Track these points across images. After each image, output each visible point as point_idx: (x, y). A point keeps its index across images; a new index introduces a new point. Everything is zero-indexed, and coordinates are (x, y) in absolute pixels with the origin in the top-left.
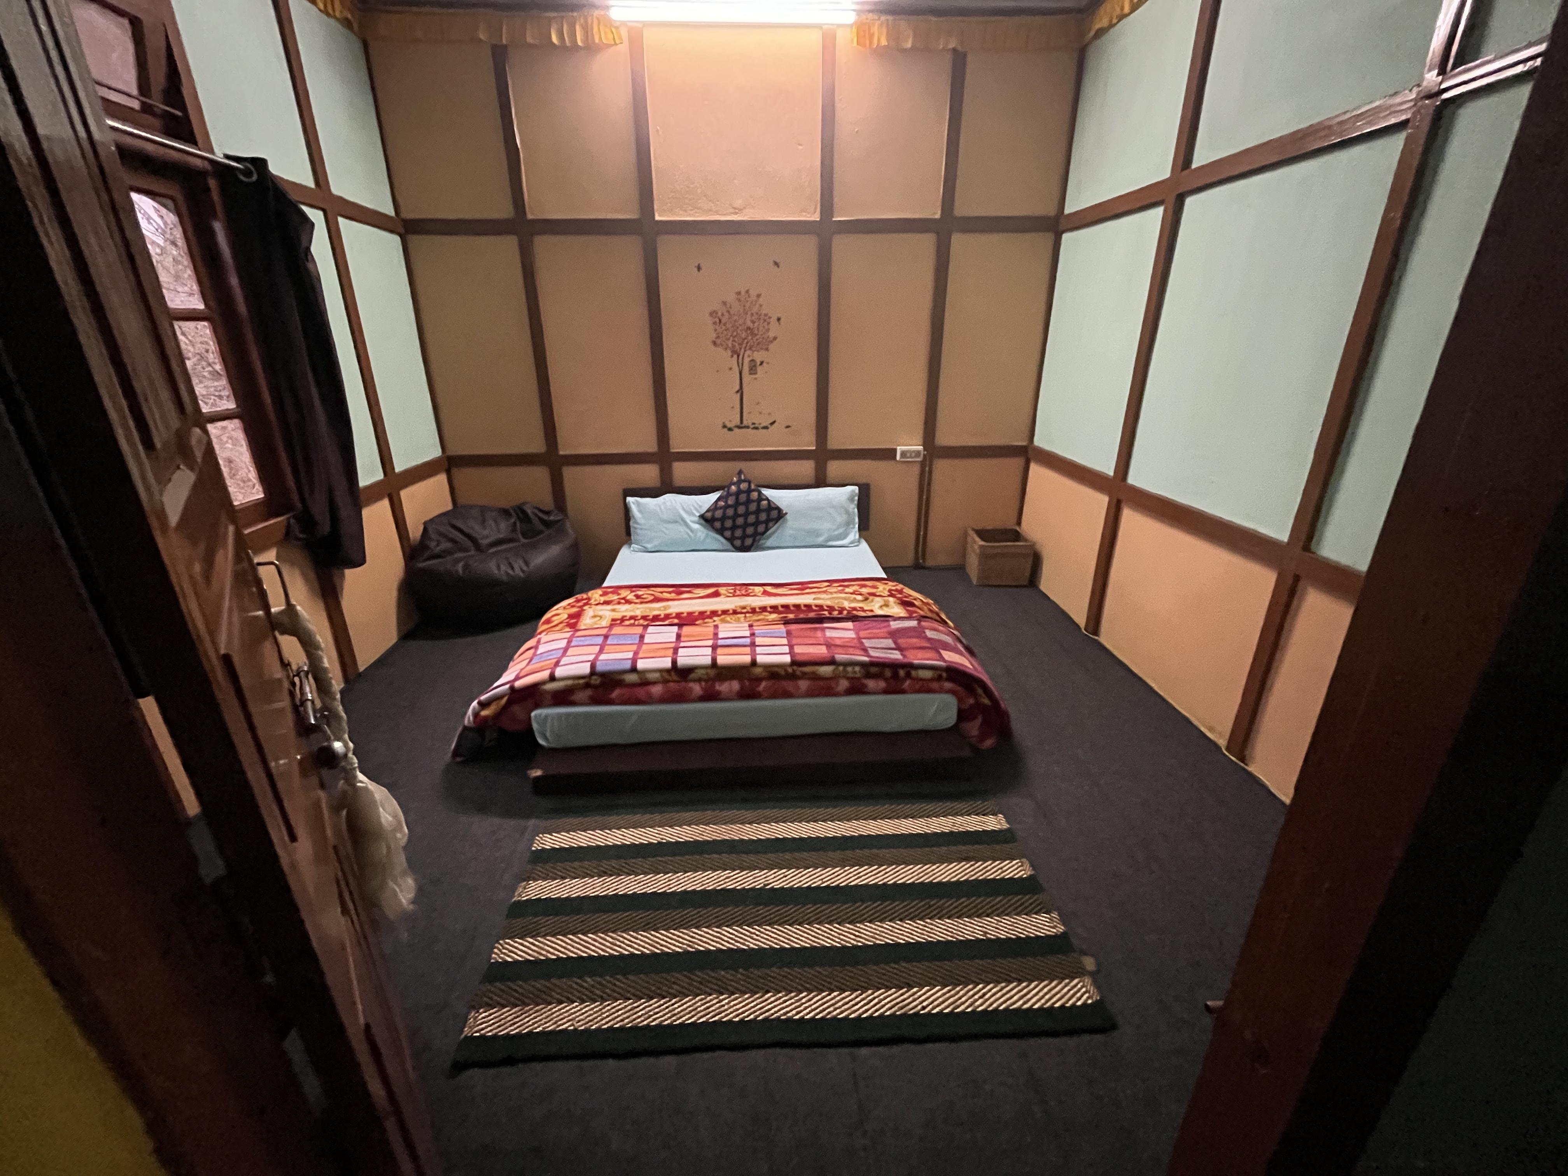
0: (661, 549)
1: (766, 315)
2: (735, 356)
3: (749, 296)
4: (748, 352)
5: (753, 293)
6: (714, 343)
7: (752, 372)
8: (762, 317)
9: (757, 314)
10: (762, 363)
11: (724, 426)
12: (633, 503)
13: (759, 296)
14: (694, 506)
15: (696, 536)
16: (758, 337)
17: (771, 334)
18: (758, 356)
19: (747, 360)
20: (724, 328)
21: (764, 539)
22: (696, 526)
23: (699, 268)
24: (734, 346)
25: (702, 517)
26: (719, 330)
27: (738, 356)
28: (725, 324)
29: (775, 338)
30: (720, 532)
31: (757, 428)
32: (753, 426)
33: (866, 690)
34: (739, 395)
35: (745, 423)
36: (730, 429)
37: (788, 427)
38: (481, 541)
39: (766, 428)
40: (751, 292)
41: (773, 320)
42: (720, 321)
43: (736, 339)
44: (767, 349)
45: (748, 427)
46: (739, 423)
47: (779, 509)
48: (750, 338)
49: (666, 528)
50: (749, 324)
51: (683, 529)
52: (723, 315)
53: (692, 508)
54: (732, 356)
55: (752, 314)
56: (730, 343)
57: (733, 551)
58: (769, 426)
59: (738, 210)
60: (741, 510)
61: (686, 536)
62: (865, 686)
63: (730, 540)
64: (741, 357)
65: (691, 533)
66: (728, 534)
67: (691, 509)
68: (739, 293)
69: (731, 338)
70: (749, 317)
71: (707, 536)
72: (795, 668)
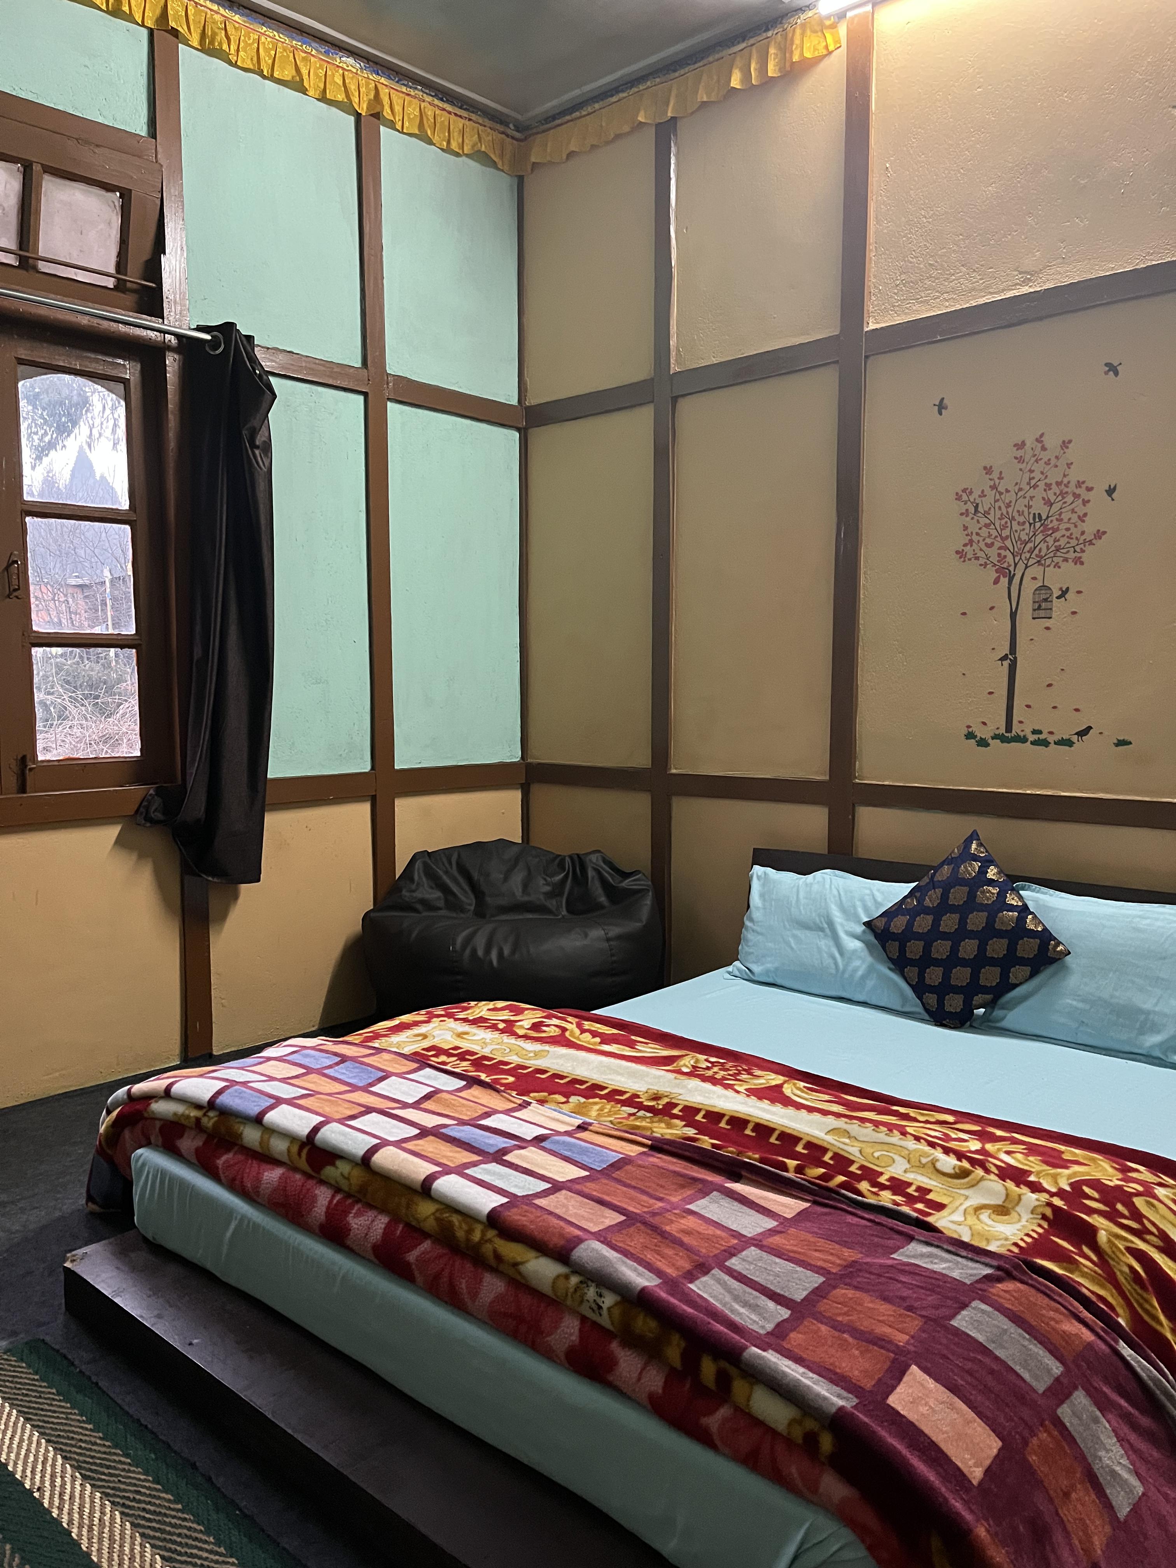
0: (779, 981)
1: (1079, 484)
2: (1004, 581)
3: (1044, 449)
4: (1035, 571)
5: (1052, 442)
6: (961, 554)
7: (1042, 613)
8: (1072, 487)
9: (1058, 484)
10: (1064, 593)
11: (970, 736)
12: (759, 878)
13: (1065, 444)
14: (862, 900)
15: (846, 966)
16: (1057, 535)
17: (1089, 527)
18: (1055, 579)
19: (1029, 587)
20: (984, 521)
21: (1003, 1008)
22: (854, 945)
23: (941, 407)
24: (1002, 558)
25: (868, 924)
26: (973, 527)
27: (1010, 583)
28: (986, 514)
29: (1099, 535)
30: (899, 964)
31: (1045, 743)
32: (1036, 737)
33: (610, 1378)
34: (1006, 663)
35: (1016, 729)
36: (982, 743)
37: (1121, 743)
38: (488, 899)
39: (1068, 743)
40: (1048, 441)
41: (1098, 496)
42: (976, 507)
43: (1008, 543)
44: (1078, 561)
45: (1024, 740)
46: (1002, 730)
47: (1046, 937)
48: (1040, 537)
49: (795, 936)
50: (1039, 507)
51: (825, 944)
52: (983, 495)
53: (858, 903)
54: (996, 582)
55: (1048, 486)
56: (993, 553)
57: (922, 1020)
58: (1075, 738)
59: (1028, 276)
60: (950, 922)
61: (828, 961)
62: (611, 1363)
63: (919, 989)
64: (1016, 580)
65: (837, 955)
66: (913, 972)
67: (854, 907)
68: (1021, 446)
69: (997, 544)
70: (1039, 493)
71: (870, 970)
72: (491, 1233)
